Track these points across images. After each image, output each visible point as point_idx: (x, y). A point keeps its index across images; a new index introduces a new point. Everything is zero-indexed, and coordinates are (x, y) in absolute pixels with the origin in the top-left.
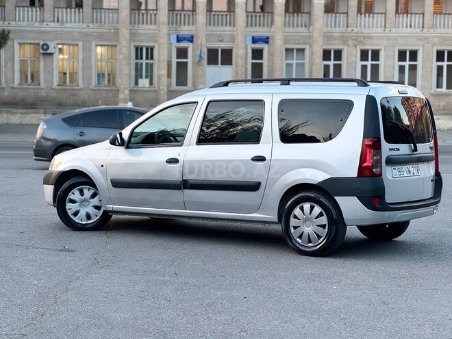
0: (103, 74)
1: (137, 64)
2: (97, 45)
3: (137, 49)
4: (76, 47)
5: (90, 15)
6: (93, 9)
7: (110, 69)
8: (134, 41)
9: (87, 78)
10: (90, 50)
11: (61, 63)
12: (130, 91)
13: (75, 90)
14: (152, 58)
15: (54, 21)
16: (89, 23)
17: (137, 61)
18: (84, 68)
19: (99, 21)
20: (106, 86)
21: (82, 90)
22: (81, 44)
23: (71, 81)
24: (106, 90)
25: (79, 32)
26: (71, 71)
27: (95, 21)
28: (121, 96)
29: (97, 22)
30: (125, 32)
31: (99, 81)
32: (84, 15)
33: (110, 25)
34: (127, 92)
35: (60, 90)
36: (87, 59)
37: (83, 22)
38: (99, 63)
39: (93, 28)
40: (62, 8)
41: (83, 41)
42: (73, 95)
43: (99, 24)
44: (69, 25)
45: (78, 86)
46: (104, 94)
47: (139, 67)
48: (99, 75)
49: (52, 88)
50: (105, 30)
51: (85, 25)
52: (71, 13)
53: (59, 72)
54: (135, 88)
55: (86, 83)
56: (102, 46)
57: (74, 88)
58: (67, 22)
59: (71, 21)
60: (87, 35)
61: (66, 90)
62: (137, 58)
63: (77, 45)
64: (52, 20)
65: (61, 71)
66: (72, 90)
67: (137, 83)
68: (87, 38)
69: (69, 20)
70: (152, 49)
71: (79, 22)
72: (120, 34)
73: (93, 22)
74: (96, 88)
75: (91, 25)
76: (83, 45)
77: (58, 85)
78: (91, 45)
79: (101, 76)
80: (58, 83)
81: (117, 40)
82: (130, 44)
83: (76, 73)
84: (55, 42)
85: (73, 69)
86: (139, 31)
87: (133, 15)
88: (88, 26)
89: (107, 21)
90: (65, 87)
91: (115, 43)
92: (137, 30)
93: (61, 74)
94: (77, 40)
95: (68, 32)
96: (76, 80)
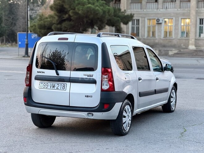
0: (184, 32)
1: (200, 27)
2: (182, 19)
3: (200, 20)
4: (172, 20)
5: (179, 5)
6: (180, 2)
7: (187, 29)
8: (199, 16)
9: (176, 34)
10: (178, 21)
12: (196, 39)
13: (171, 39)
14: (203, 24)
15: (163, 8)
16: (178, 8)
18: (175, 29)
19: (183, 7)
20: (185, 37)
21: (174, 39)
22: (174, 18)
23: (170, 35)
24: (185, 39)
25: (174, 13)
26: (170, 31)
27: (181, 7)
28: (190, 42)
29: (182, 8)
30: (193, 12)
31: (182, 35)
32: (177, 5)
33: (188, 9)
34: (193, 40)
35: (164, 40)
36: (177, 25)
37: (176, 8)
38: (183, 27)
39: (180, 11)
40: (168, 2)
41: (175, 17)
42: (170, 42)
43: (183, 9)
44: (169, 10)
45: (172, 37)
46: (184, 41)
48: (182, 32)
49: (161, 39)
50: (186, 12)
51: (176, 10)
52: (172, 4)
54: (199, 38)
55: (176, 37)
57: (170, 38)
58: (168, 8)
59: (170, 8)
61: (167, 39)
62: (200, 24)
63: (173, 19)
64: (162, 8)
65: (165, 31)
66: (169, 39)
67: (200, 36)
68: (177, 15)
70: (203, 20)
71: (174, 8)
72: (191, 13)
73: (180, 8)
74: (180, 38)
75: (179, 9)
76: (175, 19)
77: (164, 37)
78: (179, 19)
79: (183, 33)
80: (163, 36)
81: (190, 16)
82: (197, 17)
83: (172, 32)
84: (163, 18)
85: (171, 30)
86: (202, 11)
87: (199, 4)
88: (178, 10)
89: (187, 7)
90: (167, 38)
91: (189, 17)
92: (200, 11)
93: (165, 33)
94: (173, 16)
95: (168, 13)
96: (172, 35)
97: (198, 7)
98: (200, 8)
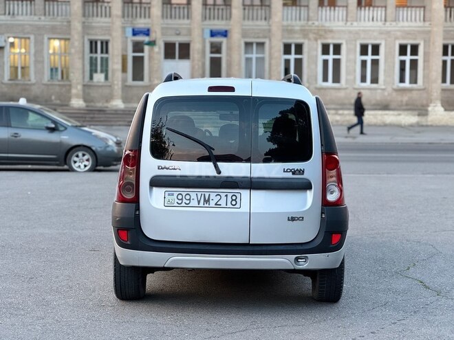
0: (57, 69)
1: (91, 58)
2: (50, 39)
3: (91, 42)
4: (28, 41)
5: (42, 7)
6: (45, 1)
7: (63, 63)
8: (88, 34)
9: (39, 72)
10: (42, 43)
11: (12, 57)
12: (84, 86)
13: (28, 85)
14: (107, 52)
15: (5, 14)
16: (41, 15)
17: (92, 55)
18: (36, 62)
19: (51, 13)
20: (59, 81)
21: (34, 84)
22: (32, 37)
23: (23, 75)
24: (59, 85)
25: (30, 25)
26: (23, 65)
27: (47, 13)
28: (74, 91)
29: (49, 15)
30: (77, 26)
31: (52, 75)
32: (36, 7)
33: (63, 17)
34: (80, 87)
35: (11, 85)
36: (39, 52)
37: (35, 15)
38: (52, 57)
39: (45, 21)
41: (35, 35)
42: (25, 90)
43: (51, 17)
44: (20, 18)
45: (30, 80)
46: (57, 89)
47: (94, 61)
48: (52, 70)
49: (2, 83)
50: (58, 23)
51: (36, 18)
52: (22, 5)
53: (11, 67)
54: (89, 84)
55: (38, 78)
56: (54, 39)
57: (26, 82)
58: (18, 14)
59: (22, 14)
60: (39, 28)
61: (17, 85)
62: (91, 52)
63: (29, 38)
64: (3, 12)
65: (12, 65)
66: (23, 84)
67: (91, 78)
68: (39, 31)
69: (20, 13)
70: (107, 43)
71: (31, 14)
72: (72, 27)
73: (45, 15)
74: (49, 83)
75: (43, 18)
76: (35, 38)
77: (10, 80)
78: (43, 39)
79: (54, 70)
80: (9, 78)
81: (70, 34)
82: (83, 37)
83: (28, 67)
84: (7, 35)
85: (25, 64)
86: (94, 24)
87: (87, 8)
88: (40, 19)
89: (60, 14)
90: (17, 82)
91: (67, 37)
92: (91, 23)
93: (13, 69)
94: (28, 33)
95: (19, 25)
96: (28, 75)
97: (84, 15)
98: (89, 16)
